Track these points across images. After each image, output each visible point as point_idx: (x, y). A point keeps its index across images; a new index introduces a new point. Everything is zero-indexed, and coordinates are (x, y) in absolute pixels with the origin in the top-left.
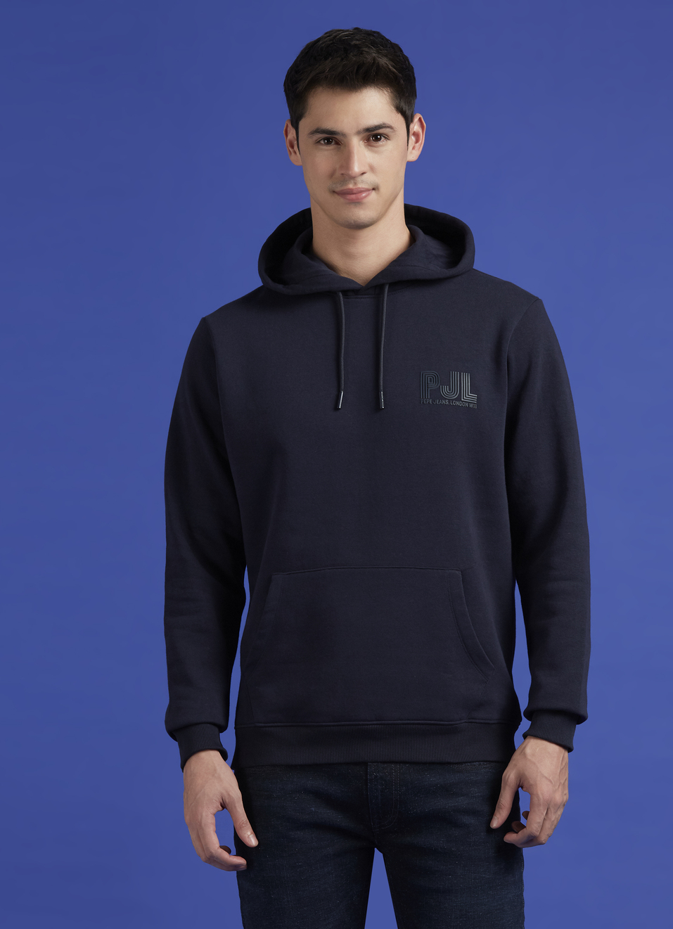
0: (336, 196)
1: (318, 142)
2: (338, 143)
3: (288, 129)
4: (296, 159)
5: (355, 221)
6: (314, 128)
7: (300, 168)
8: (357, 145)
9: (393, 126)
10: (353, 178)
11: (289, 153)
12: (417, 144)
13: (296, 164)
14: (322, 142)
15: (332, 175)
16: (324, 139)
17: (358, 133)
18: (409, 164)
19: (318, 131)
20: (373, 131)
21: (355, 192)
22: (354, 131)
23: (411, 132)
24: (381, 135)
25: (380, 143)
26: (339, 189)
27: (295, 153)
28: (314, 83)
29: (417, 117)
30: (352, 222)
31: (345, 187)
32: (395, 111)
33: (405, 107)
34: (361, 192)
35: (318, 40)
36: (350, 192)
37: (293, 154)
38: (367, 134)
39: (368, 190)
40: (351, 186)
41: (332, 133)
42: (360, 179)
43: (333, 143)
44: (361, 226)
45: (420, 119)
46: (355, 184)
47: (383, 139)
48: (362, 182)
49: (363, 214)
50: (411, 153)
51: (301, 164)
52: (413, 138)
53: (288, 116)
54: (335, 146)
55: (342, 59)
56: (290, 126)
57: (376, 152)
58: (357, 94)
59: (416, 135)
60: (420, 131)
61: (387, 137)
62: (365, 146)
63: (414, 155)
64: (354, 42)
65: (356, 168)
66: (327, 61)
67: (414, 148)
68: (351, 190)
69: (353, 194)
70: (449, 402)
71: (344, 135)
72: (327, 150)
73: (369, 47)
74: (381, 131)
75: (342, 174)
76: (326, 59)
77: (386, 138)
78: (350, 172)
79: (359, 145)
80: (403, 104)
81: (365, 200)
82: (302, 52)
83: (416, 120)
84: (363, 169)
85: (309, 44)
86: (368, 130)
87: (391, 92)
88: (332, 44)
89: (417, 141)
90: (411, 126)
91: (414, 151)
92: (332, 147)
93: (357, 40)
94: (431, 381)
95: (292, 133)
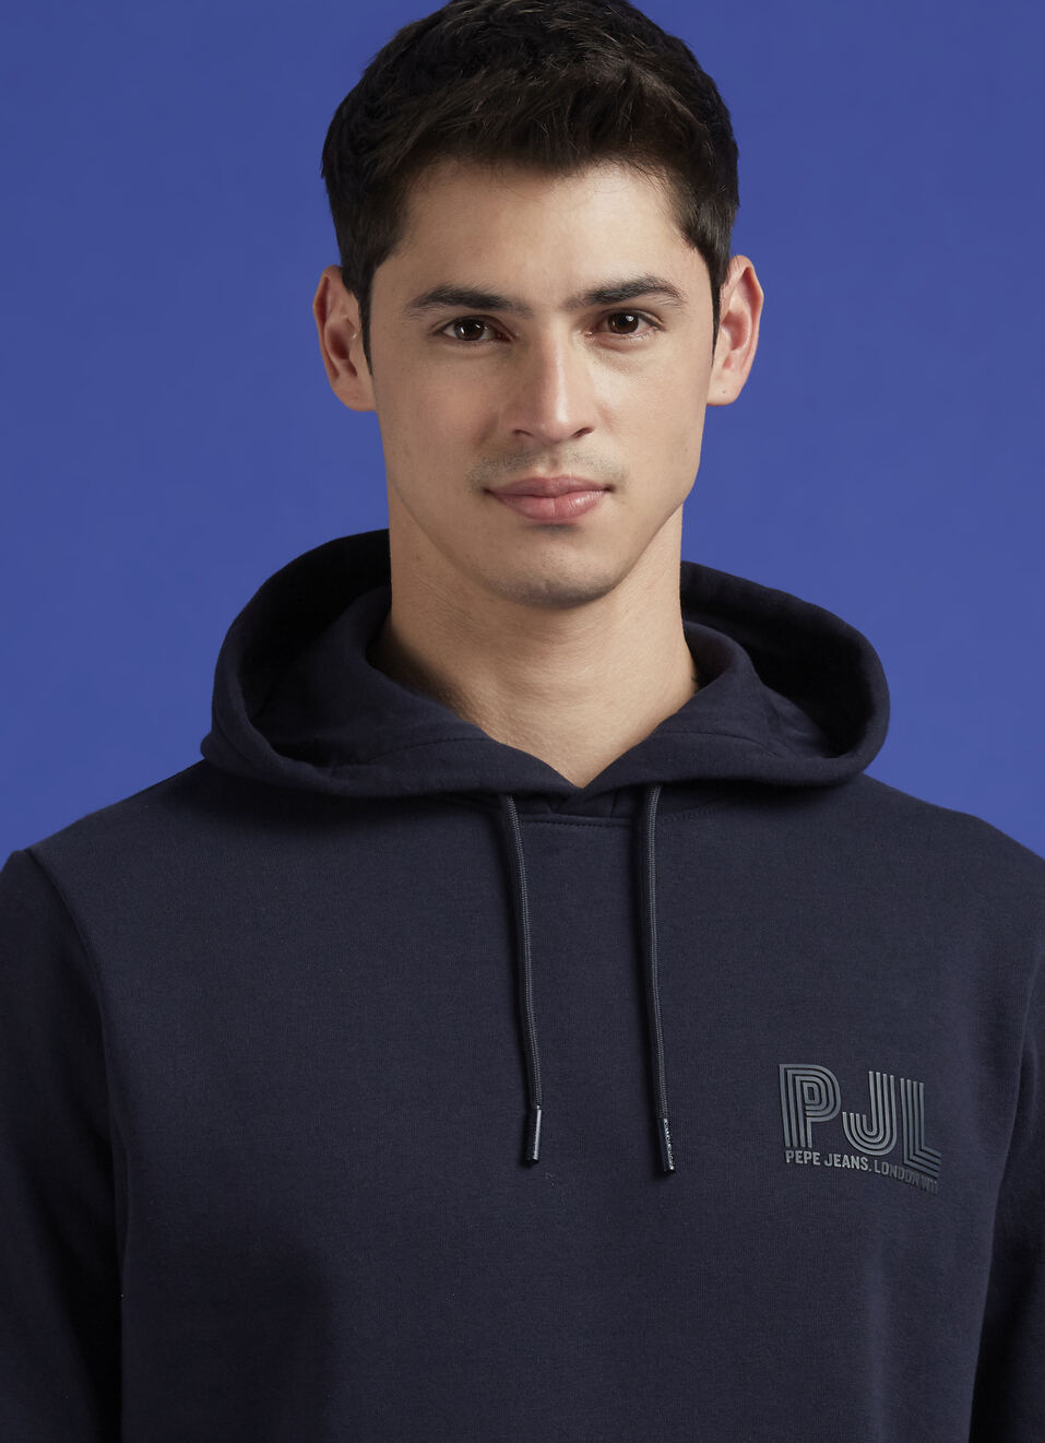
0: (494, 503)
1: (439, 332)
2: (502, 335)
3: (329, 298)
4: (356, 390)
5: (549, 585)
6: (427, 288)
7: (371, 418)
8: (564, 344)
9: (677, 285)
10: (550, 444)
11: (328, 371)
12: (738, 352)
13: (351, 404)
14: (450, 332)
15: (483, 437)
16: (457, 323)
17: (570, 305)
18: (714, 412)
19: (441, 296)
20: (617, 300)
21: (552, 489)
22: (558, 297)
23: (723, 314)
24: (638, 314)
25: (635, 338)
26: (503, 479)
27: (352, 370)
28: (432, 146)
29: (739, 267)
30: (543, 585)
31: (521, 475)
32: (681, 241)
33: (713, 230)
34: (572, 490)
35: (437, 19)
36: (538, 491)
37: (344, 374)
38: (599, 308)
39: (592, 487)
40: (541, 471)
41: (487, 302)
42: (569, 450)
43: (485, 336)
44: (570, 600)
45: (746, 277)
46: (555, 464)
47: (642, 325)
48: (577, 459)
49: (573, 561)
50: (719, 377)
51: (369, 404)
52: (725, 335)
53: (334, 256)
54: (494, 345)
55: (523, 74)
56: (337, 285)
57: (621, 368)
58: (569, 182)
59: (735, 323)
60: (746, 310)
61: (657, 323)
62: (590, 346)
63: (727, 386)
64: (557, 24)
65: (563, 413)
66: (476, 80)
67: (727, 364)
68: (542, 482)
69: (547, 496)
70: (870, 1164)
71: (524, 309)
72: (468, 358)
73: (604, 41)
74: (640, 301)
75: (518, 432)
76: (470, 72)
77: (651, 323)
78: (543, 427)
79: (571, 342)
80: (706, 220)
81: (585, 520)
82: (386, 54)
83: (736, 274)
84: (585, 419)
85: (408, 30)
86: (600, 296)
87: (672, 180)
88: (485, 27)
89: (736, 342)
90: (725, 291)
91: (727, 373)
92: (485, 346)
93: (565, 16)
94: (812, 1096)
95: (344, 308)
